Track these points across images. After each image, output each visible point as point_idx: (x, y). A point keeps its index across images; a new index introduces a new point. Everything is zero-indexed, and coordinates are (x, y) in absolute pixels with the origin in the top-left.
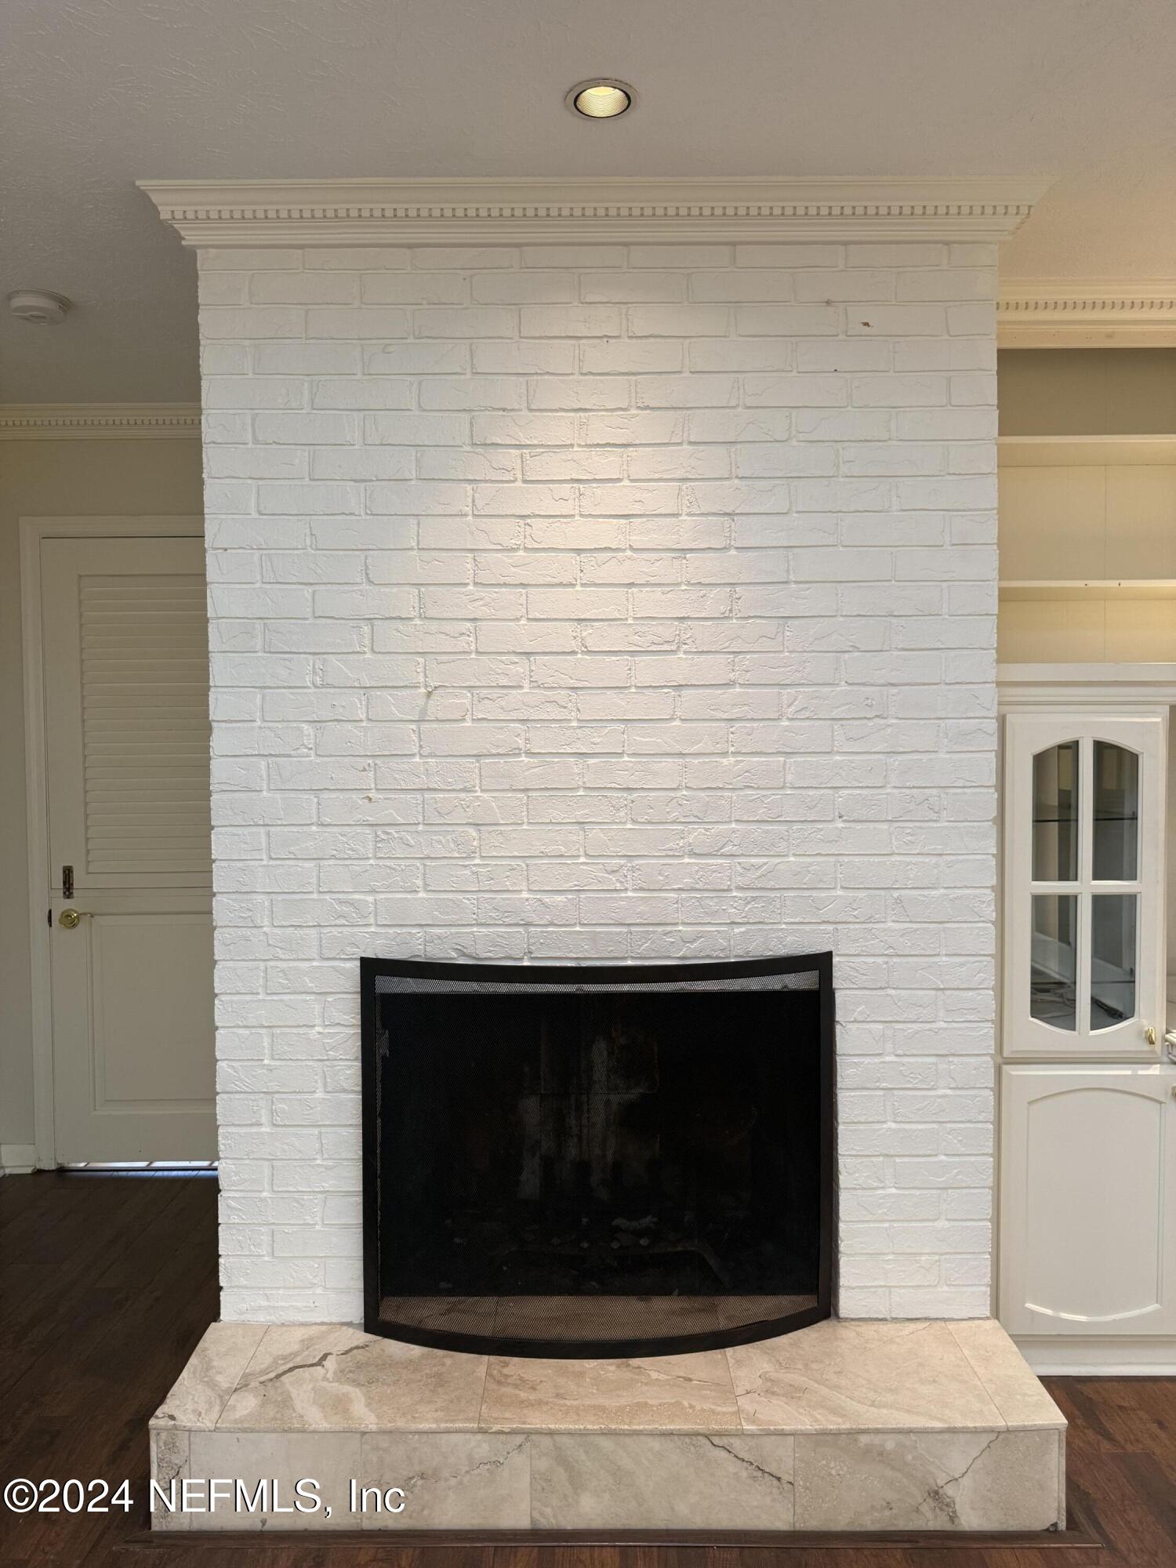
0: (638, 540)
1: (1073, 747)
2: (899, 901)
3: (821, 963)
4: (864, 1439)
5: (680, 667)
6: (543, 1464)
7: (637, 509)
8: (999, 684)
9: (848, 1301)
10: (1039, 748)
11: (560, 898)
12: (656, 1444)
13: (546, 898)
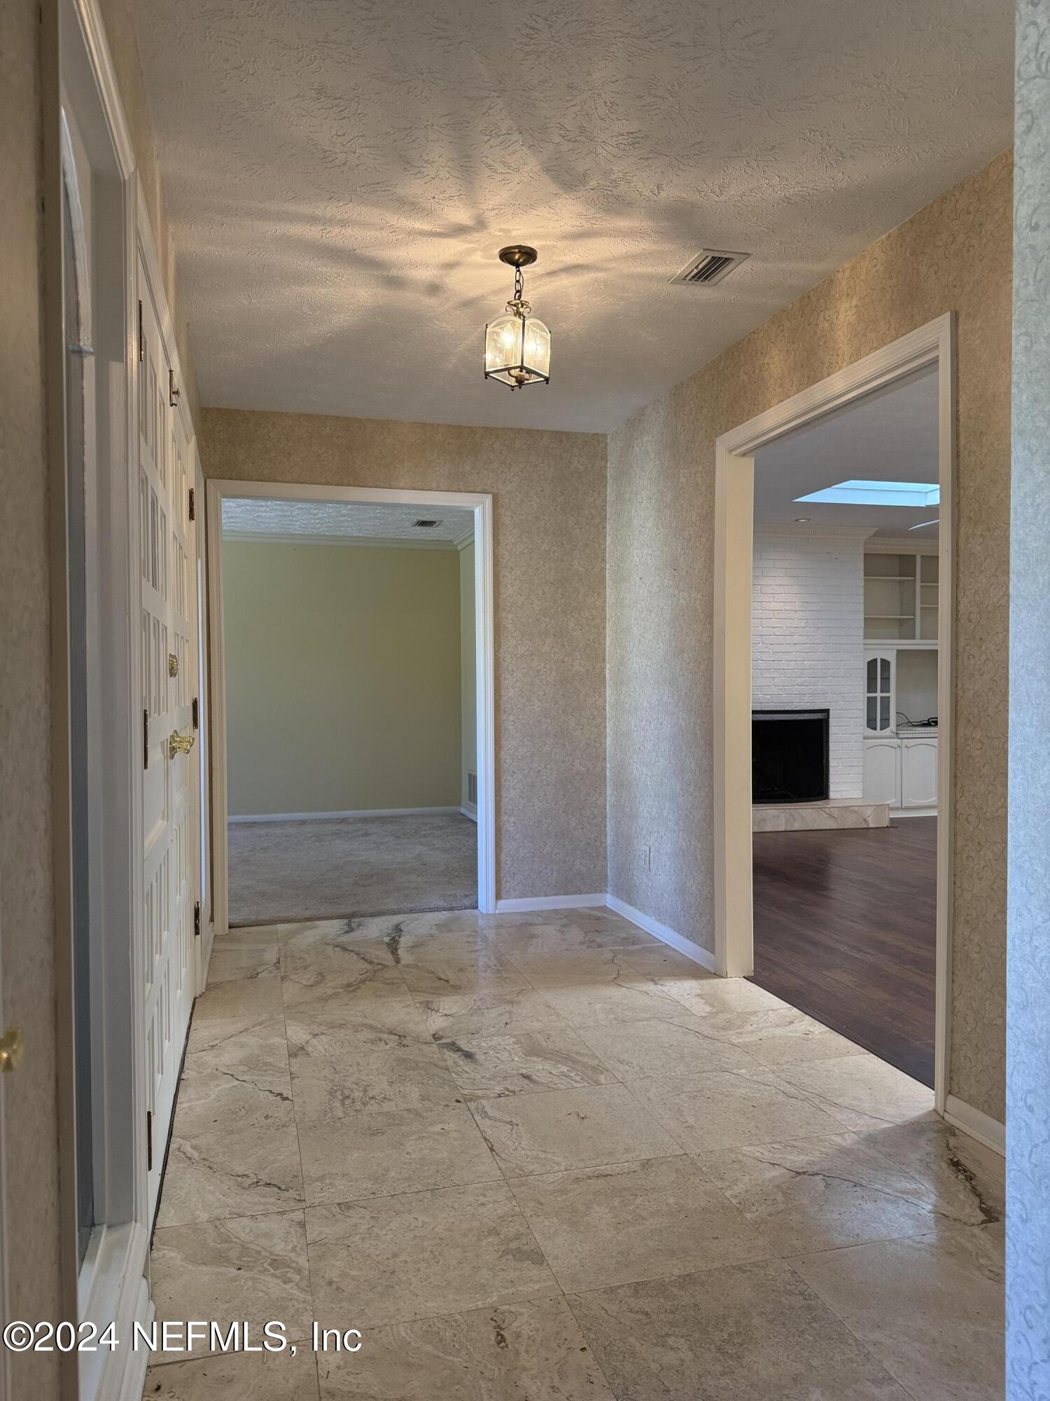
0: (786, 608)
1: (876, 660)
2: (842, 697)
3: (827, 711)
4: (851, 808)
5: (796, 639)
6: (787, 816)
7: (786, 601)
8: (864, 644)
9: (832, 795)
10: (869, 660)
11: (769, 696)
12: (810, 810)
13: (766, 696)
